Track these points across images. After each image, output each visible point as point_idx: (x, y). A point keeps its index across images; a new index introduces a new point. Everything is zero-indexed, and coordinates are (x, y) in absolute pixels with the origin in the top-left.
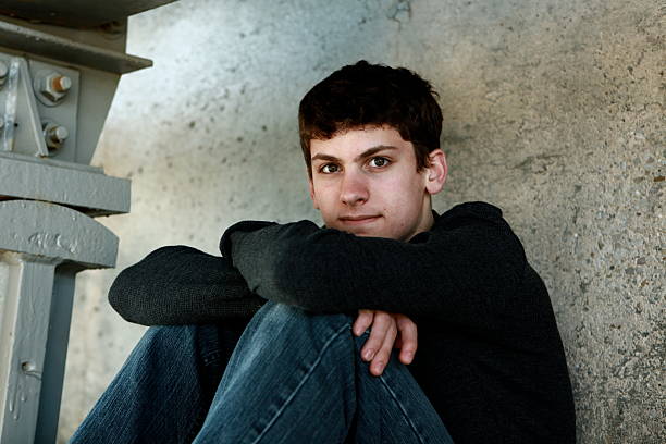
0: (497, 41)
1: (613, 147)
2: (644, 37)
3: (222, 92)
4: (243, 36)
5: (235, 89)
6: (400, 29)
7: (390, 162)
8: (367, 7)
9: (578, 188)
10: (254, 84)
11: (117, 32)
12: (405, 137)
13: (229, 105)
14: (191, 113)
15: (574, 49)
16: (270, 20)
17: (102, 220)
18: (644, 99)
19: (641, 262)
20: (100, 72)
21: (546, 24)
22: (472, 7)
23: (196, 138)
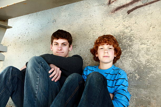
0: (69, 27)
1: (85, 44)
2: (91, 28)
3: (25, 33)
4: (28, 24)
5: (27, 32)
6: (54, 24)
7: (66, 45)
8: (49, 21)
9: (80, 50)
10: (30, 32)
11: (6, 22)
12: (68, 42)
13: (26, 35)
14: (19, 36)
15: (81, 29)
16: (33, 22)
17: (2, 53)
18: (90, 37)
19: (89, 62)
20: (3, 28)
21: (76, 25)
22: (65, 22)
23: (20, 40)
